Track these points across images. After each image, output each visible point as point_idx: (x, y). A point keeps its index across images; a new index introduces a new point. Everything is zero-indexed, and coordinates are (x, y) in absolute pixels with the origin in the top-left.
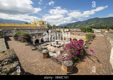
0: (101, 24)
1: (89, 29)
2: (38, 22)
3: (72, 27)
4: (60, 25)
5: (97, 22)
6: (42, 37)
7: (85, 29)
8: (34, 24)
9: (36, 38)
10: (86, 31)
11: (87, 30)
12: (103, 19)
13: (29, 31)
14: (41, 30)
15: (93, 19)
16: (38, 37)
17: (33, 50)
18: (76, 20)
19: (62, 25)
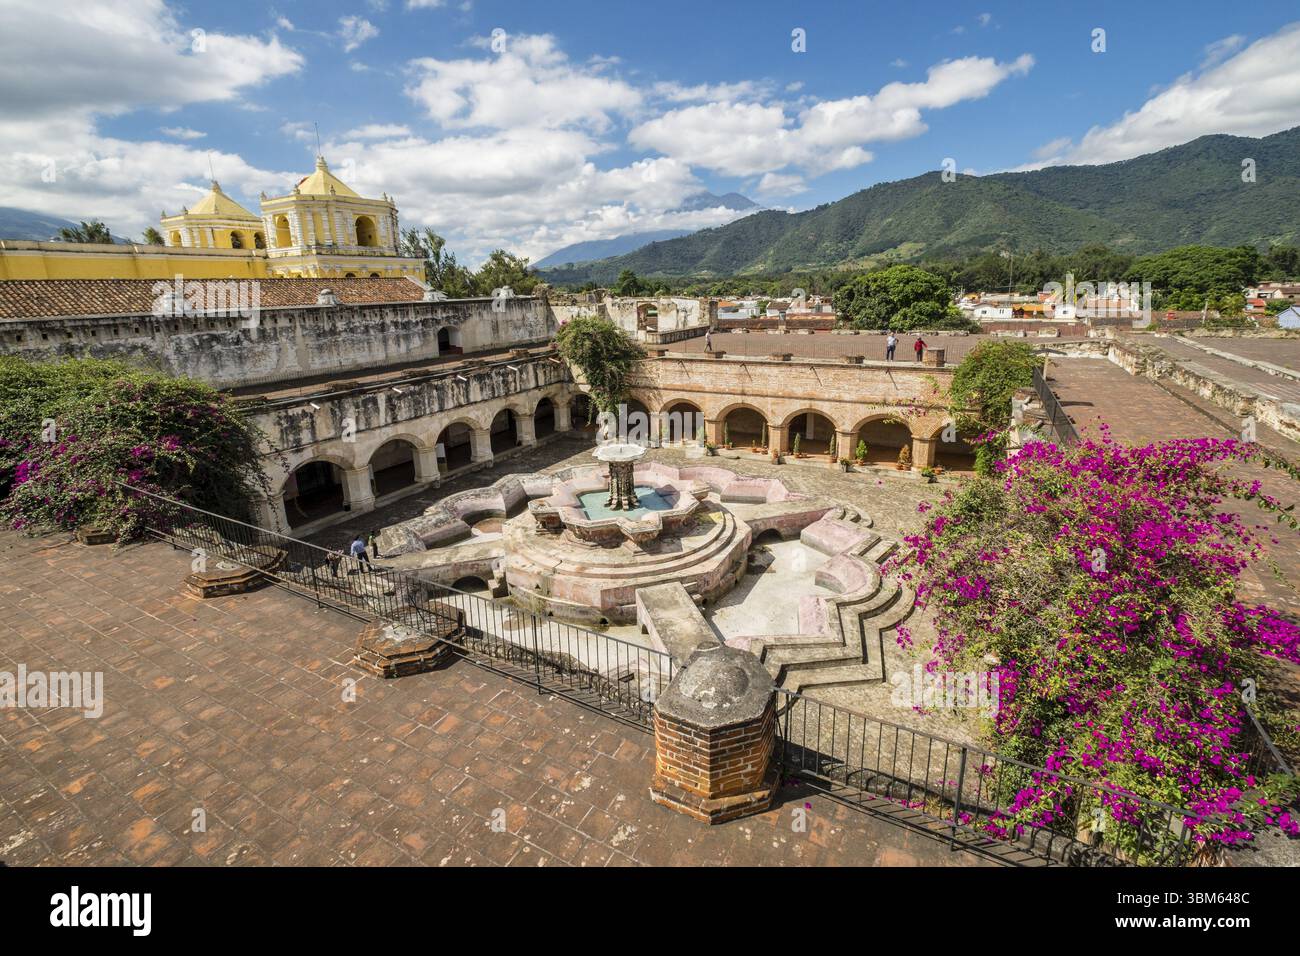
0: (985, 240)
1: (919, 297)
2: (292, 217)
3: (695, 275)
4: (561, 264)
5: (948, 224)
6: (383, 416)
7: (885, 289)
8: (226, 243)
9: (298, 448)
10: (896, 318)
11: (906, 302)
12: (998, 188)
13: (170, 351)
14: (357, 321)
15: (905, 183)
16: (324, 430)
17: (402, 668)
18: (733, 200)
19: (580, 261)
